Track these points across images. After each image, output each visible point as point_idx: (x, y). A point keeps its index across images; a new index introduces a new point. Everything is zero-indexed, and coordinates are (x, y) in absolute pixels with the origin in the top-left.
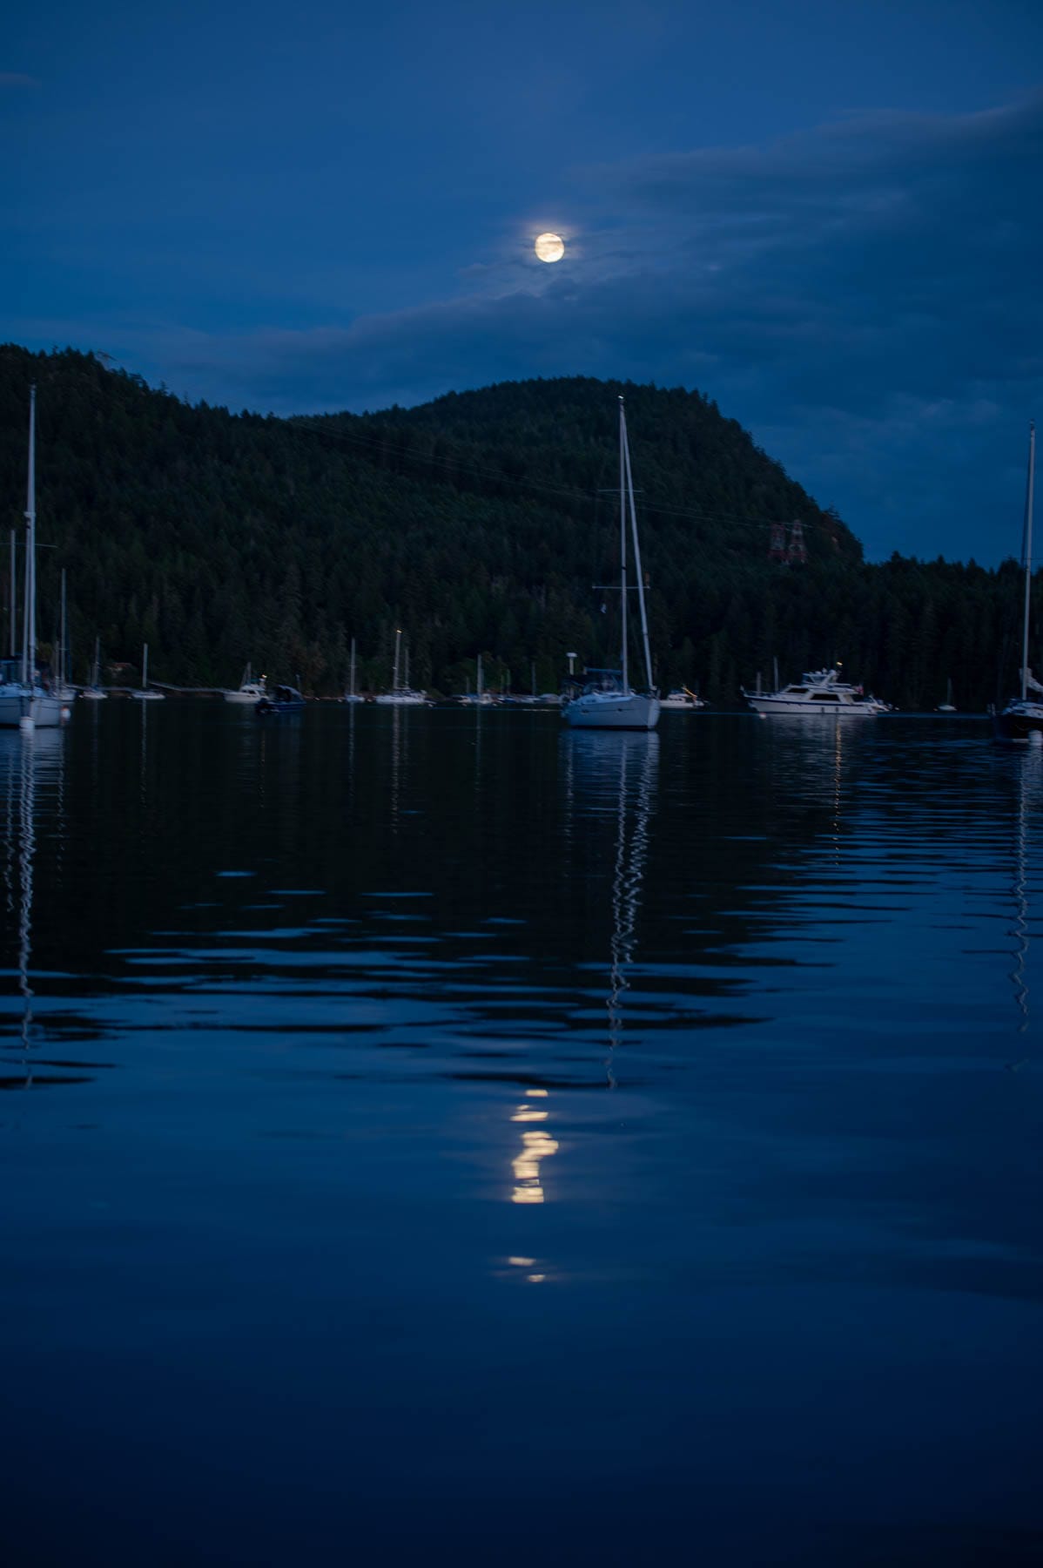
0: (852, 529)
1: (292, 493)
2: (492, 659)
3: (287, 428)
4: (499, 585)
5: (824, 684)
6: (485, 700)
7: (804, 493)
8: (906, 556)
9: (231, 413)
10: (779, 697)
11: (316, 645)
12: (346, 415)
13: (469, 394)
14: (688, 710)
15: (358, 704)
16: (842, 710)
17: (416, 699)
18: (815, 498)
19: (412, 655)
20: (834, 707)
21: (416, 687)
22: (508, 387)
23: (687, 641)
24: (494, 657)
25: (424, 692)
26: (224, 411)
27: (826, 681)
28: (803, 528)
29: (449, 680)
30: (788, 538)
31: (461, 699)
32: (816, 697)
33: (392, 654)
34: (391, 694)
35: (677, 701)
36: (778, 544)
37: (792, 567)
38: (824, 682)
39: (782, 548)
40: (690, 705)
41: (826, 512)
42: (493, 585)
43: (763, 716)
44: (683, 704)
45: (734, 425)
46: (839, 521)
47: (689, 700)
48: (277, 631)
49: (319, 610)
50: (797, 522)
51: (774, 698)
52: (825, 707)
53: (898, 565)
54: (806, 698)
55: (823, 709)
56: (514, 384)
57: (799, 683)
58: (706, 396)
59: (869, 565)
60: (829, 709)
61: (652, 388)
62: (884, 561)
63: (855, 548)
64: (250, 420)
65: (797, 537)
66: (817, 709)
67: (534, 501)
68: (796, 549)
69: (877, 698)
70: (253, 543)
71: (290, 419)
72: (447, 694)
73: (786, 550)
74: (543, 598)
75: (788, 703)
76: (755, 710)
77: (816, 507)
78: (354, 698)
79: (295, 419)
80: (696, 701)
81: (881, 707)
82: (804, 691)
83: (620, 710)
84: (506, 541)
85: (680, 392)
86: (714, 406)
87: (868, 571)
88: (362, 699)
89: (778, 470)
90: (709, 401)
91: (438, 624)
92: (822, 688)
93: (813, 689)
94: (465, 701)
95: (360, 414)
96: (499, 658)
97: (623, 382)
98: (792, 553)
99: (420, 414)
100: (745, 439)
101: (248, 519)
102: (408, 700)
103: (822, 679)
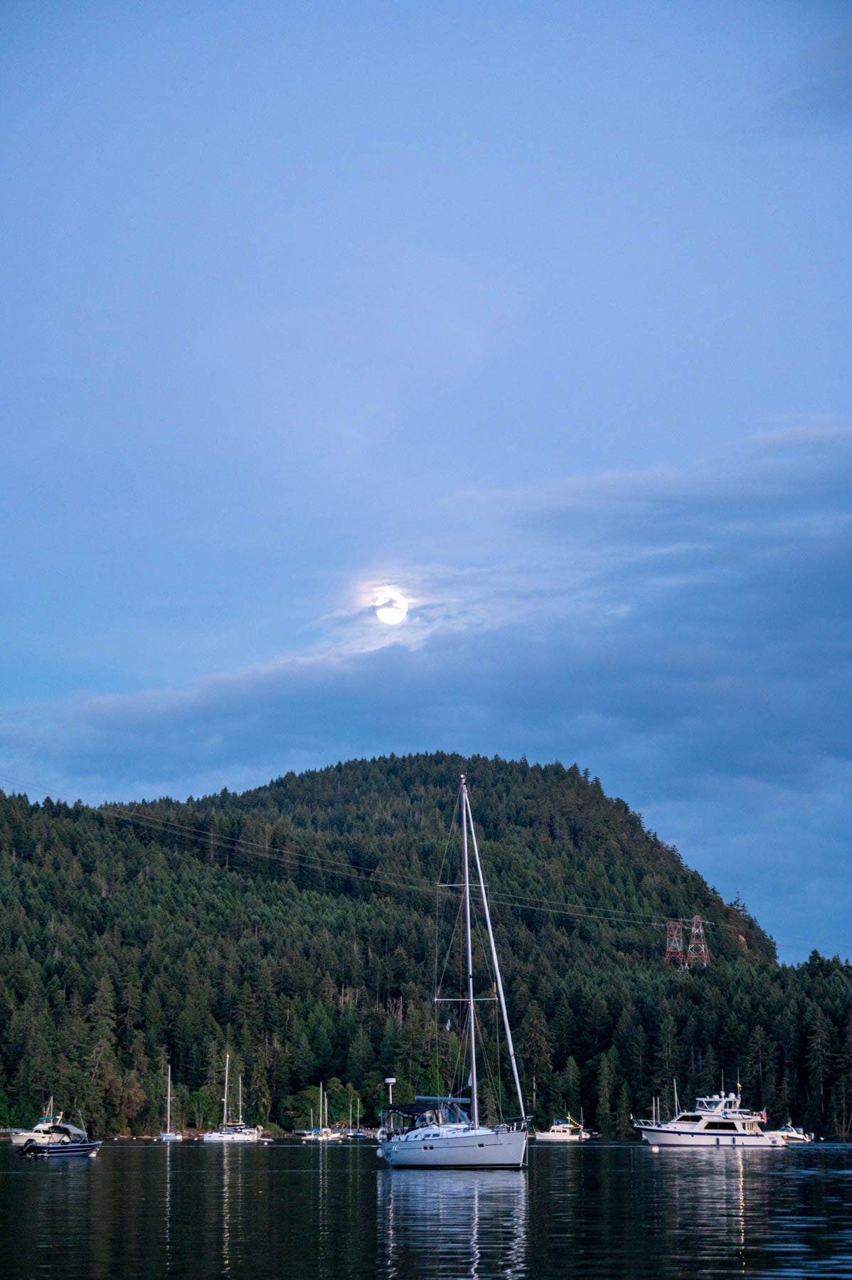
0: (762, 924)
1: (104, 895)
2: (341, 1086)
3: (98, 818)
4: (348, 999)
5: (718, 1110)
6: (328, 1135)
7: (704, 883)
8: (827, 956)
9: (32, 803)
10: (671, 1126)
11: (134, 1073)
12: (167, 803)
13: (311, 775)
14: (574, 1143)
15: (174, 1143)
16: (739, 1141)
17: (250, 1136)
18: (717, 890)
19: (246, 1084)
20: (731, 1138)
21: (251, 1123)
22: (355, 766)
23: (571, 1060)
24: (344, 1083)
25: (261, 1128)
26: (22, 799)
27: (721, 1106)
28: (704, 924)
29: (291, 1113)
30: (687, 936)
31: (304, 1135)
32: (711, 1125)
33: (222, 1083)
34: (221, 1131)
35: (561, 1133)
36: (675, 944)
37: (692, 972)
38: (720, 1107)
39: (680, 949)
40: (576, 1138)
41: (731, 905)
42: (342, 998)
43: (656, 1150)
44: (568, 1137)
45: (621, 806)
46: (748, 917)
47: (574, 1132)
48: (86, 1058)
49: (136, 1032)
50: (697, 918)
51: (664, 1128)
52: (720, 1138)
53: (818, 967)
54: (700, 1127)
55: (718, 1140)
56: (363, 762)
57: (693, 1109)
58: (586, 772)
59: (784, 967)
60: (725, 1141)
61: (524, 764)
62: (802, 963)
63: (768, 949)
64: (54, 810)
65: (698, 936)
66: (711, 1140)
67: (388, 898)
68: (697, 950)
69: (794, 1125)
70: (57, 954)
71: (101, 808)
72: (290, 1129)
73: (685, 952)
74: (400, 1012)
75: (679, 1133)
76: (646, 1143)
77: (720, 901)
78: (171, 1136)
79: (107, 807)
80: (583, 1133)
81: (801, 1136)
82: (698, 1119)
83: (481, 1145)
84: (356, 948)
85: (557, 769)
86: (597, 783)
87: (781, 976)
88: (179, 1138)
89: (673, 857)
90: (590, 779)
91: (277, 1045)
92: (717, 1114)
93: (708, 1116)
94: (308, 1137)
95: (183, 801)
96: (349, 1085)
97: (491, 758)
98: (692, 955)
99: (254, 800)
100: (635, 822)
101: (52, 925)
102: (238, 1137)
103: (717, 1104)
